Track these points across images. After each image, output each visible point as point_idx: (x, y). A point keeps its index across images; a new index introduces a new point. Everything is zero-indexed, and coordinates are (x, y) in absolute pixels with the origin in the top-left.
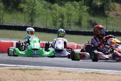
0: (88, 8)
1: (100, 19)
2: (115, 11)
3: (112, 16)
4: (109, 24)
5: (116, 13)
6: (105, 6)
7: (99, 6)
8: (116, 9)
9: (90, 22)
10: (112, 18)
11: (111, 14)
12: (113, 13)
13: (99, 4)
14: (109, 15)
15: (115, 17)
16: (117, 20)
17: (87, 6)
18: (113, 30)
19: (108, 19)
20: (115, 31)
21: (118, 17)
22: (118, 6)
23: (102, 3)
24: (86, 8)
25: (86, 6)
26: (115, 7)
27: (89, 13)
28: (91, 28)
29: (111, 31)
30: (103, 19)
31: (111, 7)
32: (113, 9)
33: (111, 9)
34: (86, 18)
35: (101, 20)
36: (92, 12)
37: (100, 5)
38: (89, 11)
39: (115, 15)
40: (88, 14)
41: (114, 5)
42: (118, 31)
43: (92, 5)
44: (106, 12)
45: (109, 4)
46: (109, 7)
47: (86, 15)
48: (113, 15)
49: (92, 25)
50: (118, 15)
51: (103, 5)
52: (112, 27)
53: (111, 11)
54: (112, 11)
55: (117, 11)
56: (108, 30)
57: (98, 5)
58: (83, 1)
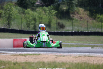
1: (67, 21)
2: (79, 14)
3: (77, 19)
4: (75, 26)
5: (80, 16)
6: (70, 10)
7: (65, 11)
8: (80, 13)
9: (58, 24)
10: (77, 20)
11: (76, 17)
12: (77, 16)
13: (65, 8)
14: (74, 18)
15: (79, 20)
16: (81, 22)
18: (78, 30)
19: (74, 21)
20: (80, 31)
21: (82, 19)
22: (82, 10)
23: (67, 8)
24: (54, 12)
25: (54, 11)
26: (79, 11)
27: (57, 16)
28: (60, 29)
29: (77, 31)
30: (68, 21)
31: (75, 11)
32: (77, 13)
33: (76, 13)
34: (55, 21)
35: (68, 23)
36: (59, 15)
39: (79, 18)
41: (78, 9)
42: (83, 31)
43: (59, 9)
44: (71, 15)
45: (73, 8)
46: (74, 11)
47: (54, 18)
48: (77, 17)
49: (60, 26)
50: (81, 18)
51: (69, 9)
52: (77, 28)
53: (75, 15)
54: (77, 14)
55: (81, 14)
56: (74, 30)
57: (64, 10)
58: (52, 6)
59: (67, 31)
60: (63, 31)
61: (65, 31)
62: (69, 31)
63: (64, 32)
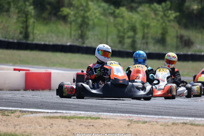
0: (178, 14)
1: (198, 33)
7: (195, 12)
9: (181, 38)
13: (195, 7)
17: (176, 11)
23: (200, 7)
24: (173, 15)
25: (173, 12)
27: (179, 23)
28: (183, 48)
30: (201, 32)
34: (174, 31)
35: (200, 36)
36: (184, 21)
37: (198, 9)
38: (178, 20)
40: (177, 26)
43: (184, 9)
47: (173, 27)
49: (183, 43)
51: (203, 9)
57: (193, 10)
58: (168, 3)
59: (198, 53)
60: (189, 53)
61: (193, 53)
62: (202, 52)
63: (192, 55)
